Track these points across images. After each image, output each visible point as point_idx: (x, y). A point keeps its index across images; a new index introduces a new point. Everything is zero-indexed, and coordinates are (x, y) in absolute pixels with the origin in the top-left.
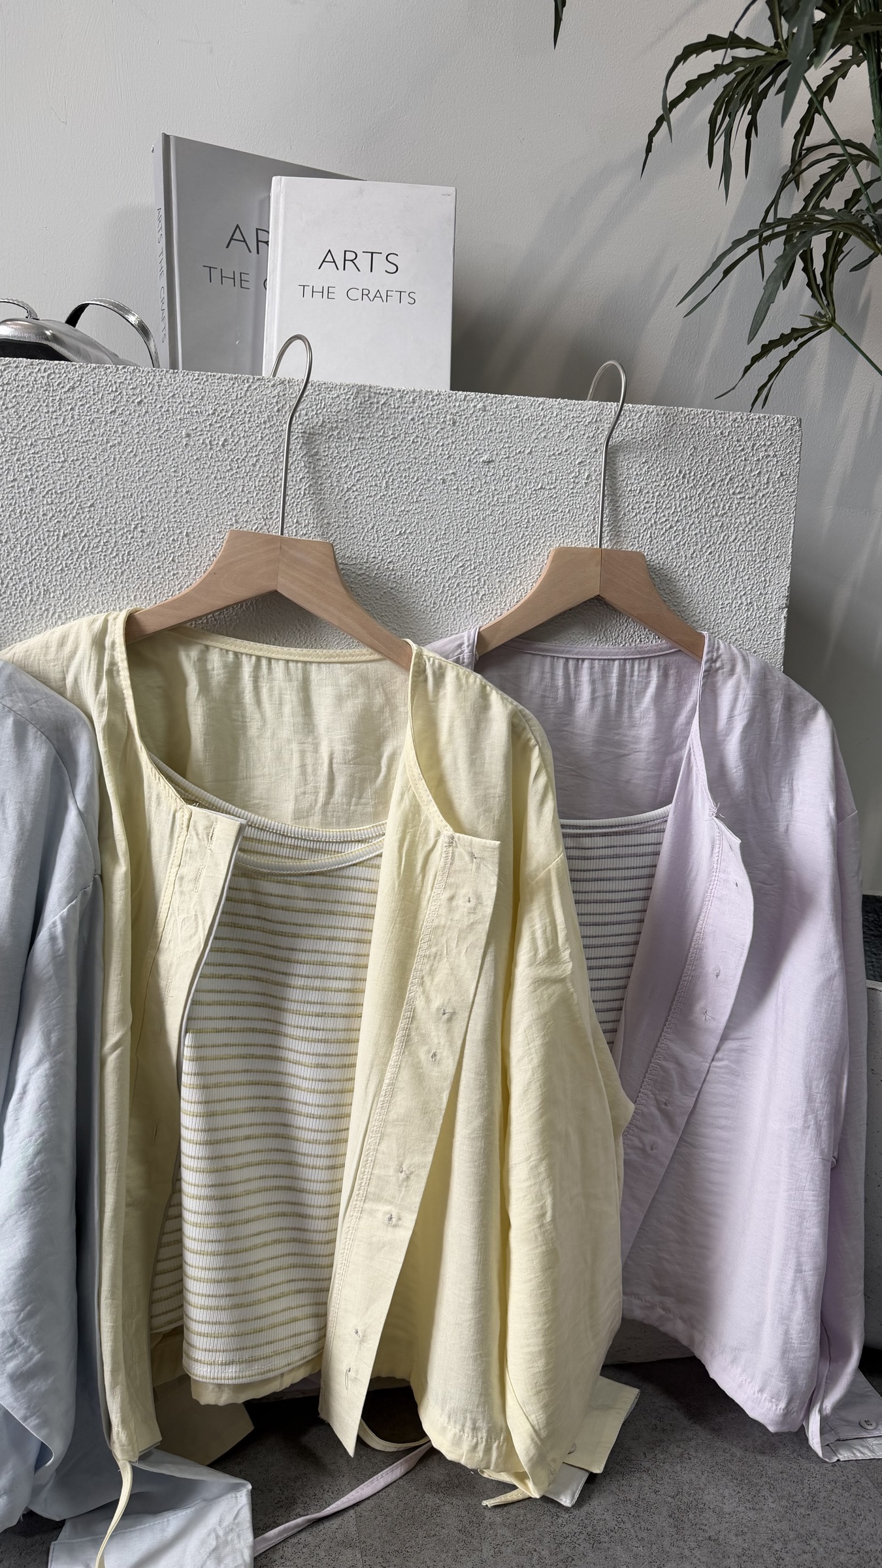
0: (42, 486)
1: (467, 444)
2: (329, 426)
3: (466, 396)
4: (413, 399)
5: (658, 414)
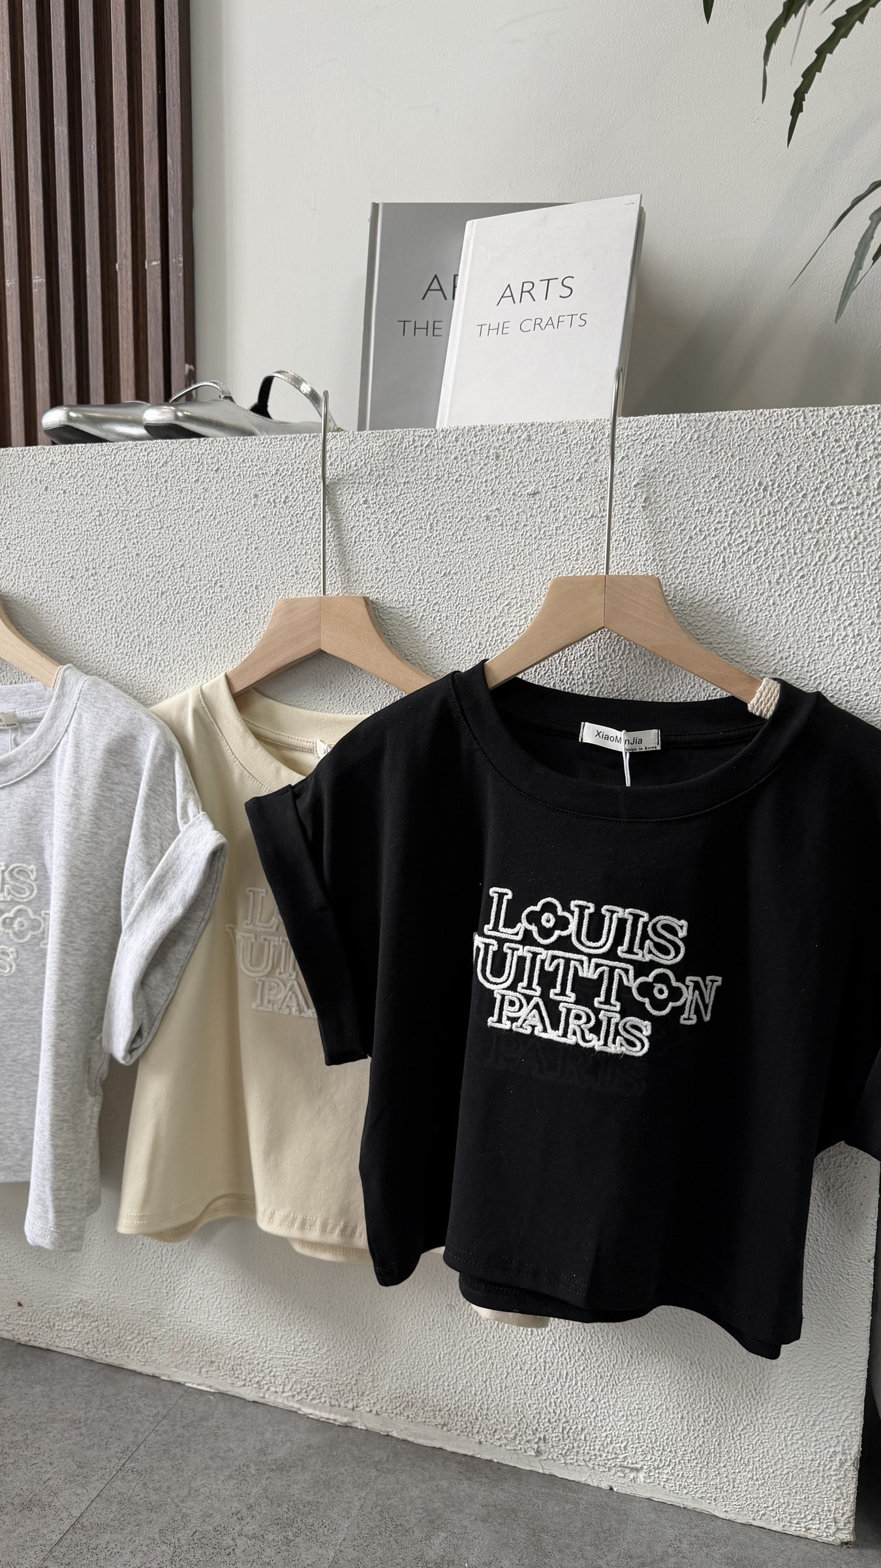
1: (511, 477)
4: (456, 438)
5: (731, 421)
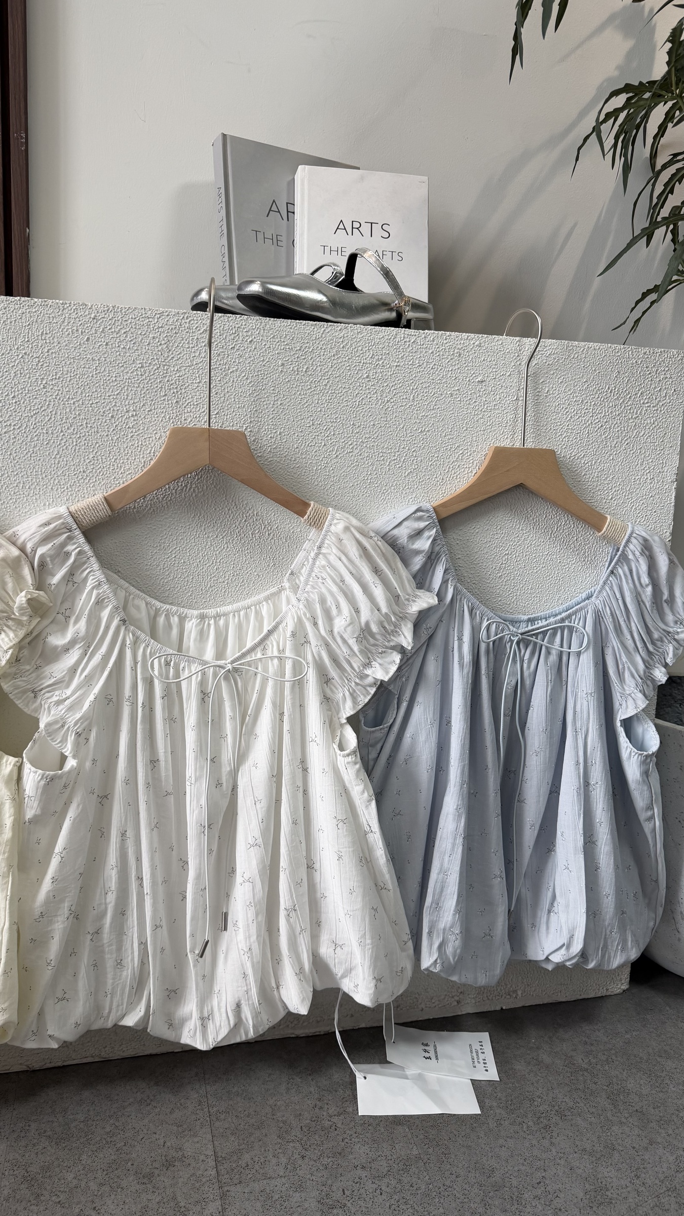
0: (184, 400)
1: (468, 369)
2: (377, 357)
3: (468, 336)
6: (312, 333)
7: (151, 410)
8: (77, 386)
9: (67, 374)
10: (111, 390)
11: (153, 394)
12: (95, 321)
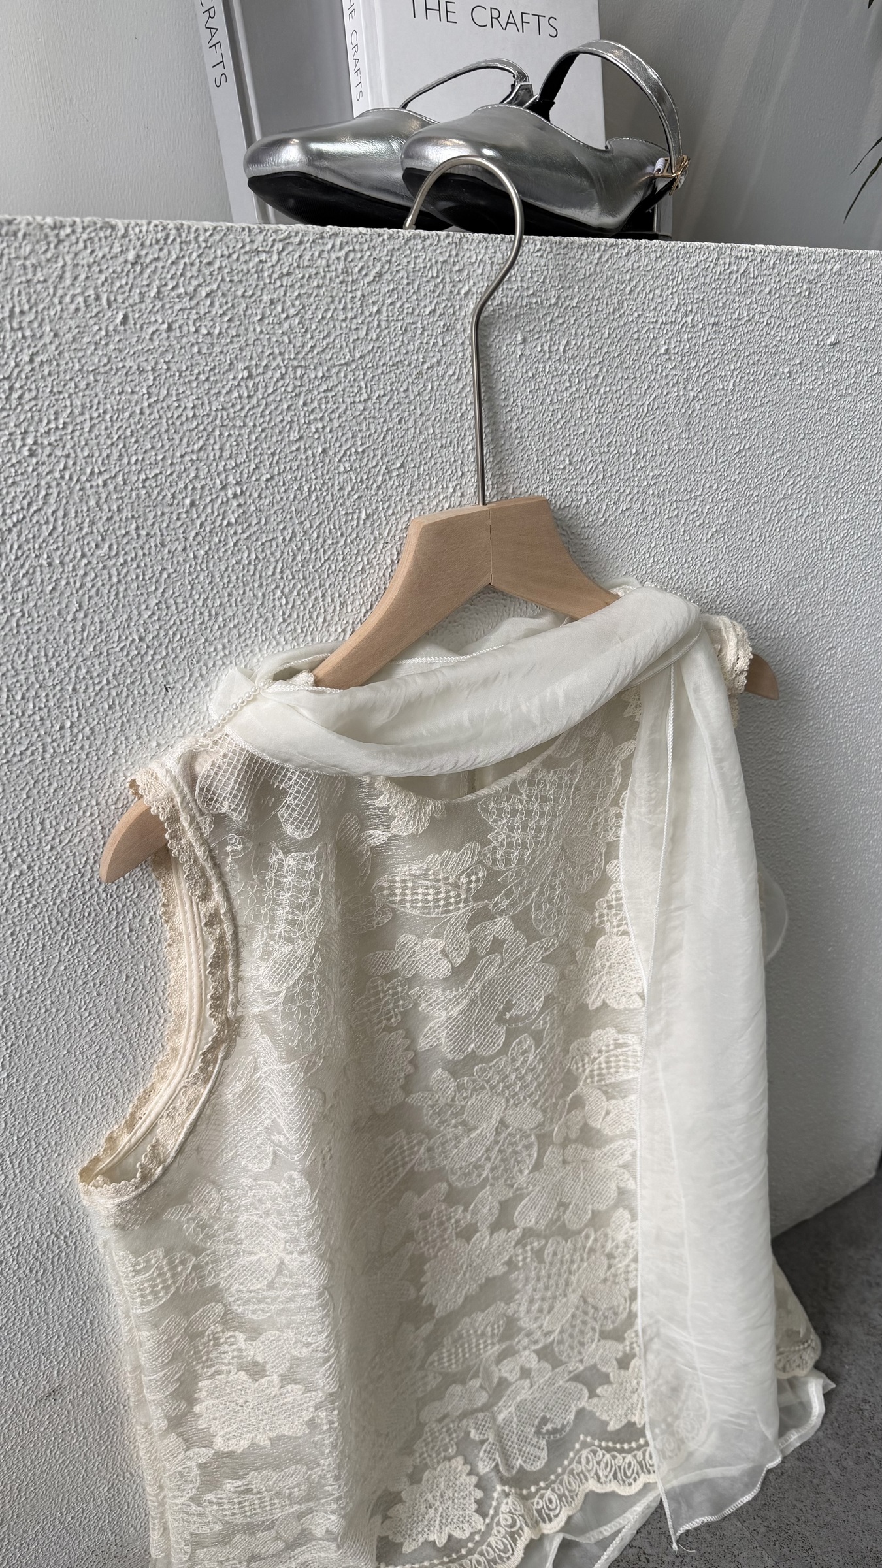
1: (818, 321)
6: (578, 265)
7: (272, 478)
8: (109, 442)
9: (82, 414)
10: (185, 440)
11: (274, 439)
12: (138, 268)
